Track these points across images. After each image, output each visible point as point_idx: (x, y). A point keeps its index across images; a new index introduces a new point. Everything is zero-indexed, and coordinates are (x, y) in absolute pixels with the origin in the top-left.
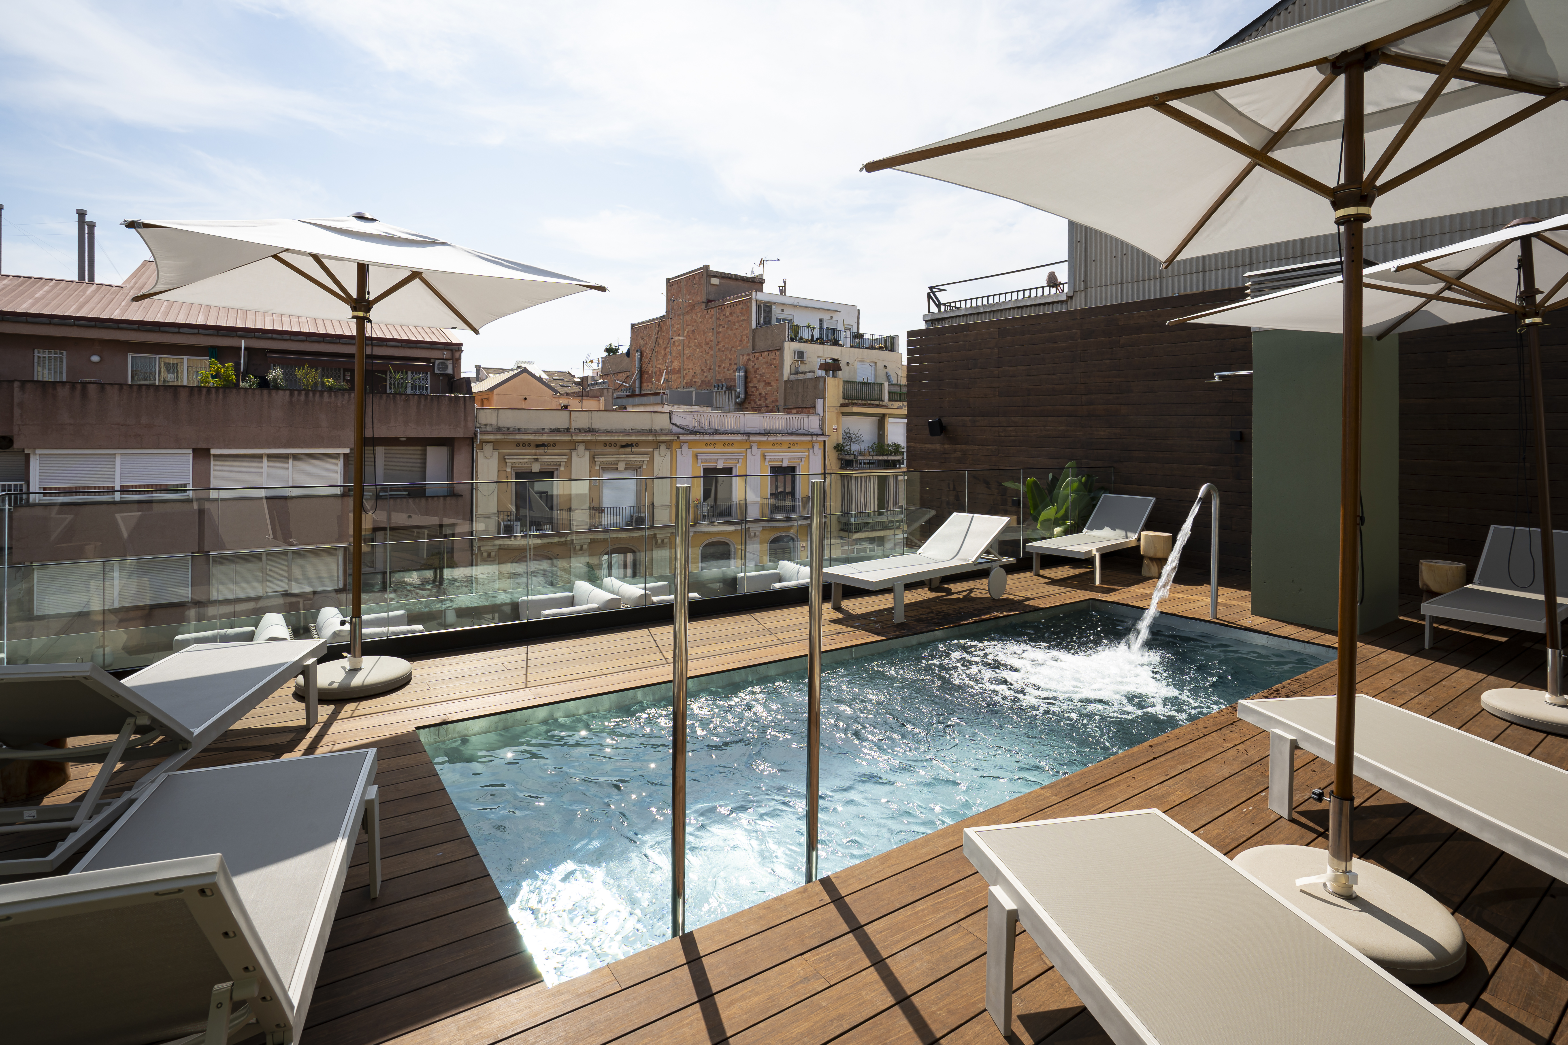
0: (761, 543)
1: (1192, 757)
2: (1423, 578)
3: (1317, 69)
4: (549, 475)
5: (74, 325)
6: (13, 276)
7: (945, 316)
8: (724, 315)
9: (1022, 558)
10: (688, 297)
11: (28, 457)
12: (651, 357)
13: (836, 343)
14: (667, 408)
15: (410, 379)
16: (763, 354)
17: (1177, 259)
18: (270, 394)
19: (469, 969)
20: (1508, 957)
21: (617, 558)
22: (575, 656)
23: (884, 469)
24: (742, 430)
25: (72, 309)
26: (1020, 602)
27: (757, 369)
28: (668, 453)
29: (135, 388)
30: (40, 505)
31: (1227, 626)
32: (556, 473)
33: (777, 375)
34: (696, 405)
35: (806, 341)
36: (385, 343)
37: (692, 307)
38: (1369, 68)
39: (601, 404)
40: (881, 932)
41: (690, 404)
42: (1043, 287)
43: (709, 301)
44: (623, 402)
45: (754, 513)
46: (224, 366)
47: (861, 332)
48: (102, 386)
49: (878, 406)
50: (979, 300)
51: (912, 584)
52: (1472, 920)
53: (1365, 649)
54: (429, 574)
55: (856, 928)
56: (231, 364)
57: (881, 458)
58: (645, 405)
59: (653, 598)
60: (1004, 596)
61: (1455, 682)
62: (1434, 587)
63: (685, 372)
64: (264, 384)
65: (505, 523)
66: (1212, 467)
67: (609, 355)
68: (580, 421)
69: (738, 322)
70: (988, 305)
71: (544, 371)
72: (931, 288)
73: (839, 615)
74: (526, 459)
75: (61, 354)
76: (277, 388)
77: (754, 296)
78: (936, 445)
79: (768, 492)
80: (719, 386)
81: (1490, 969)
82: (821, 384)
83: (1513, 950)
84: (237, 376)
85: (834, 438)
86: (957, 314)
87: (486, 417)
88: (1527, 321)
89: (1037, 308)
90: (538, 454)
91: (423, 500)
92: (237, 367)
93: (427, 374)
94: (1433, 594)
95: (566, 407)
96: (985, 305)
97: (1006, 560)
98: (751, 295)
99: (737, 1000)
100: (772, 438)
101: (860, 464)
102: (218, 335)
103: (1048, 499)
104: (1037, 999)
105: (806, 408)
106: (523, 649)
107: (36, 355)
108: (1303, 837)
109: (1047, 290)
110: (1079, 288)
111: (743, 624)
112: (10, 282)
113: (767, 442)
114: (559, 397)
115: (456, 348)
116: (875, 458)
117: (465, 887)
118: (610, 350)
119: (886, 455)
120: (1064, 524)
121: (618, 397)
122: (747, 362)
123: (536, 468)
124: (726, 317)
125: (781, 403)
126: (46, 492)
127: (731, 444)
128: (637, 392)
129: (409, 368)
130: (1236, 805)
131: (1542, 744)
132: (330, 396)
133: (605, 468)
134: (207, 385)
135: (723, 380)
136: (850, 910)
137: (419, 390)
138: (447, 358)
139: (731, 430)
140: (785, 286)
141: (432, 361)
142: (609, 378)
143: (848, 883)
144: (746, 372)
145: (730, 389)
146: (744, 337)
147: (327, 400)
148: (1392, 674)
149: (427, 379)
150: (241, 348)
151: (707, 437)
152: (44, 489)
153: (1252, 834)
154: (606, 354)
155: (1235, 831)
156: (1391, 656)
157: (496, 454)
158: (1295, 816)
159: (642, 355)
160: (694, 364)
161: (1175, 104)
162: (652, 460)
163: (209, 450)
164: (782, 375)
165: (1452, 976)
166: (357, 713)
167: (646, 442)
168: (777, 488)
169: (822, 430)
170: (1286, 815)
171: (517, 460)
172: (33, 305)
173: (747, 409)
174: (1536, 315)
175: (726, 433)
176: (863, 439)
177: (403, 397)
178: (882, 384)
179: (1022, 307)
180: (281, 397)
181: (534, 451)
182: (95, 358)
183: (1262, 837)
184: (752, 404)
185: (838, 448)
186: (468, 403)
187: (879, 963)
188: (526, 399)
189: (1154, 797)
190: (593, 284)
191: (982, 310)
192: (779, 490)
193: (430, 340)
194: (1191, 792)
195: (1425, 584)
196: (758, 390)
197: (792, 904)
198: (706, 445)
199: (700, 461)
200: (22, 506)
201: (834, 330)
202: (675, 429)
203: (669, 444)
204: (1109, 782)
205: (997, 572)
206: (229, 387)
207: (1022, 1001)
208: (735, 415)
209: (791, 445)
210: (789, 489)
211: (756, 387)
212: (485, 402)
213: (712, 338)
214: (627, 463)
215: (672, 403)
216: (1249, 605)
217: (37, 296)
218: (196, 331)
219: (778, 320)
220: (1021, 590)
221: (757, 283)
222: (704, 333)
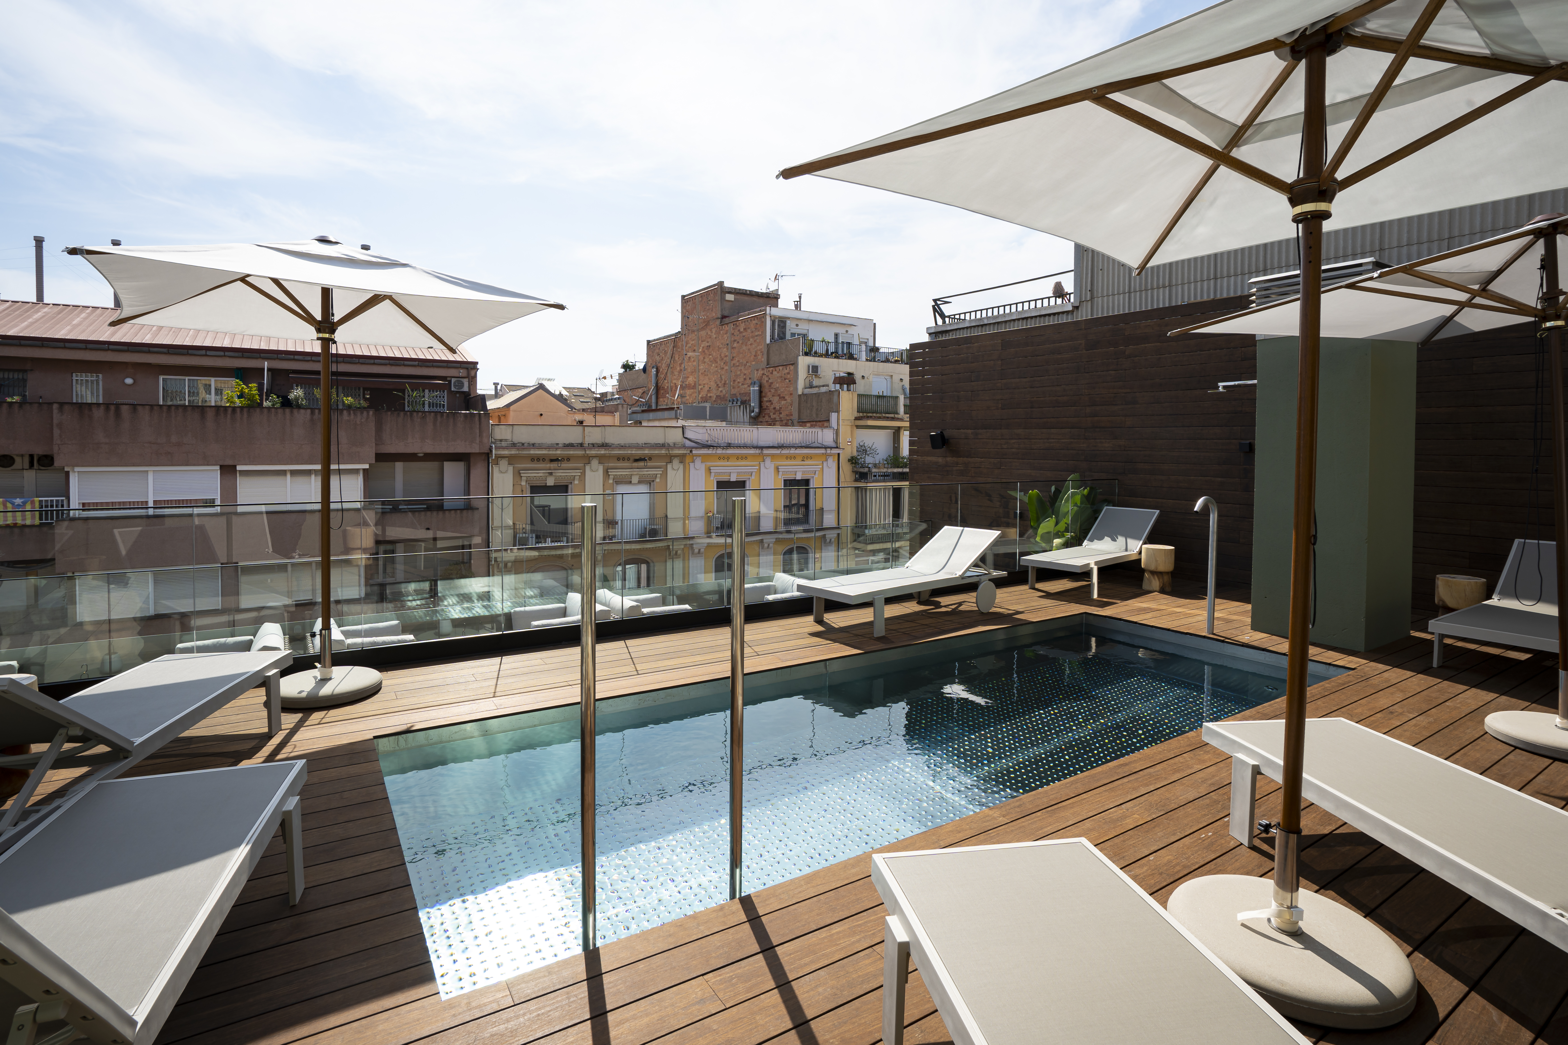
0: (775, 554)
1: (1158, 778)
2: (1438, 593)
3: (1276, 54)
4: (562, 489)
5: (108, 350)
6: (53, 305)
7: (949, 328)
8: (739, 330)
9: (1018, 572)
10: (703, 313)
11: (67, 473)
12: (666, 373)
13: (851, 357)
14: (681, 423)
15: (428, 397)
16: (777, 369)
17: (1149, 265)
18: (292, 412)
19: (368, 979)
20: (1464, 1002)
21: (631, 569)
22: (546, 667)
23: (899, 481)
24: (755, 443)
25: (106, 335)
26: (1010, 616)
27: (772, 383)
28: (681, 466)
29: (165, 408)
30: (79, 519)
31: (1223, 641)
32: (570, 486)
33: (792, 389)
34: (709, 420)
35: (821, 356)
36: (402, 362)
37: (707, 323)
38: (1332, 51)
39: (616, 419)
40: (790, 954)
41: (705, 418)
42: (1049, 298)
43: (724, 317)
44: (638, 417)
45: (767, 525)
46: (248, 387)
47: (877, 345)
48: (134, 407)
49: (893, 419)
50: (984, 312)
51: (894, 598)
52: (1431, 960)
53: (1367, 667)
54: (426, 586)
55: (767, 949)
56: (255, 385)
57: (896, 470)
58: (660, 420)
59: (643, 610)
60: (993, 610)
61: (1460, 703)
62: (1450, 603)
63: (700, 387)
64: (287, 403)
65: (521, 536)
66: (1219, 479)
67: (626, 371)
68: (594, 436)
69: (753, 337)
70: (993, 317)
71: (564, 388)
72: (935, 301)
73: (820, 628)
74: (541, 474)
75: (97, 376)
76: (299, 407)
77: (768, 312)
78: (938, 458)
79: (781, 503)
80: (733, 401)
81: (1441, 1015)
82: (835, 397)
83: (1473, 994)
84: (261, 395)
85: (848, 450)
86: (961, 326)
87: (501, 433)
88: (1548, 324)
89: (1042, 319)
90: (552, 468)
91: (441, 513)
92: (260, 388)
93: (444, 392)
94: (1448, 610)
95: (581, 422)
96: (990, 317)
97: (995, 573)
98: (765, 310)
99: (627, 1020)
100: (785, 451)
101: (875, 476)
102: (243, 357)
103: (1050, 511)
104: (939, 1030)
105: (820, 421)
106: (497, 660)
107: (74, 378)
108: (1261, 866)
109: (1052, 300)
110: (1086, 297)
111: (721, 637)
112: (50, 310)
113: (780, 456)
114: (575, 413)
115: (472, 366)
116: (890, 470)
117: (384, 897)
118: (627, 367)
119: (901, 467)
120: (1063, 536)
121: (633, 413)
122: (762, 377)
123: (550, 482)
124: (741, 333)
125: (795, 416)
126: (85, 507)
127: (744, 457)
128: (654, 408)
129: (424, 387)
130: (1194, 830)
131: (1546, 771)
132: (349, 414)
133: (619, 481)
134: (232, 405)
135: (738, 395)
136: (765, 930)
137: (437, 407)
138: (463, 376)
139: (744, 444)
140: (800, 301)
141: (448, 379)
142: (626, 394)
143: (767, 902)
144: (760, 386)
145: (745, 403)
146: (759, 352)
147: (347, 418)
148: (1392, 694)
149: (443, 397)
150: (264, 369)
151: (719, 451)
152: (84, 504)
153: (1206, 862)
154: (623, 370)
155: (1187, 858)
156: (1395, 674)
157: (511, 468)
158: (1257, 842)
159: (658, 371)
160: (709, 379)
161: (1117, 97)
162: (665, 474)
163: (235, 467)
164: (796, 389)
165: (1396, 1022)
166: (324, 721)
167: (659, 456)
168: (790, 501)
169: (836, 443)
170: (1246, 843)
171: (532, 474)
172: (70, 331)
173: (761, 423)
174: (1557, 318)
175: (739, 447)
176: (878, 451)
177: (420, 414)
178: (897, 397)
179: (1027, 318)
180: (302, 416)
181: (548, 465)
182: (129, 381)
183: (1216, 864)
184: (767, 418)
185: (853, 461)
186: (483, 419)
187: (784, 985)
188: (541, 415)
189: (1108, 820)
190: (552, 303)
191: (986, 322)
192: (793, 502)
193: (446, 359)
194: (1150, 815)
195: (1441, 600)
196: (772, 404)
197: (706, 923)
198: (720, 458)
199: (713, 474)
200: (63, 520)
201: (849, 344)
202: (688, 443)
203: (682, 458)
204: (1064, 804)
205: (986, 586)
206: (253, 406)
207: (922, 1032)
208: (748, 429)
209: (805, 458)
210: (803, 501)
211: (770, 401)
212: (502, 418)
213: (727, 354)
214: (641, 476)
215: (686, 417)
216: (1249, 620)
217: (74, 322)
218: (222, 353)
219: (793, 335)
220: (1012, 604)
221: (772, 298)
222: (719, 348)
